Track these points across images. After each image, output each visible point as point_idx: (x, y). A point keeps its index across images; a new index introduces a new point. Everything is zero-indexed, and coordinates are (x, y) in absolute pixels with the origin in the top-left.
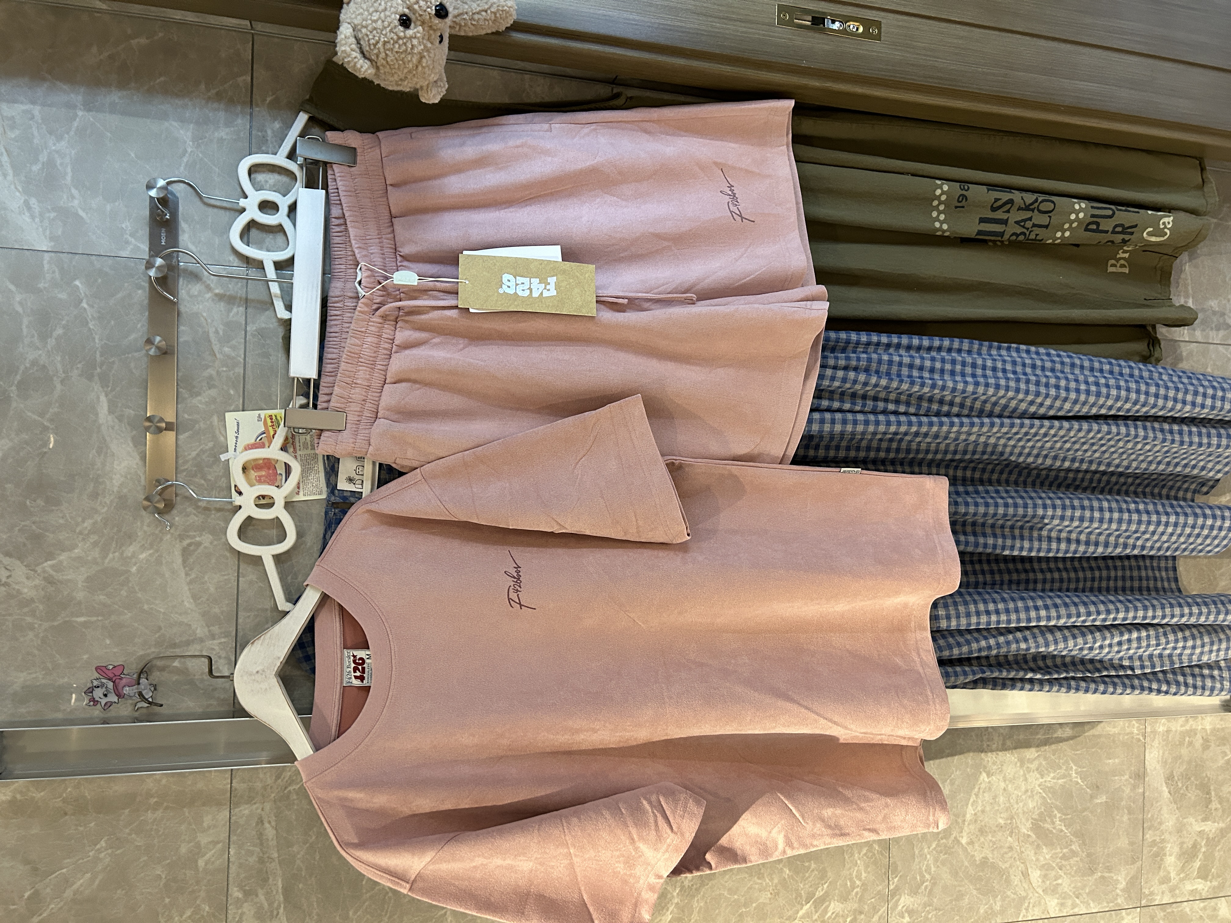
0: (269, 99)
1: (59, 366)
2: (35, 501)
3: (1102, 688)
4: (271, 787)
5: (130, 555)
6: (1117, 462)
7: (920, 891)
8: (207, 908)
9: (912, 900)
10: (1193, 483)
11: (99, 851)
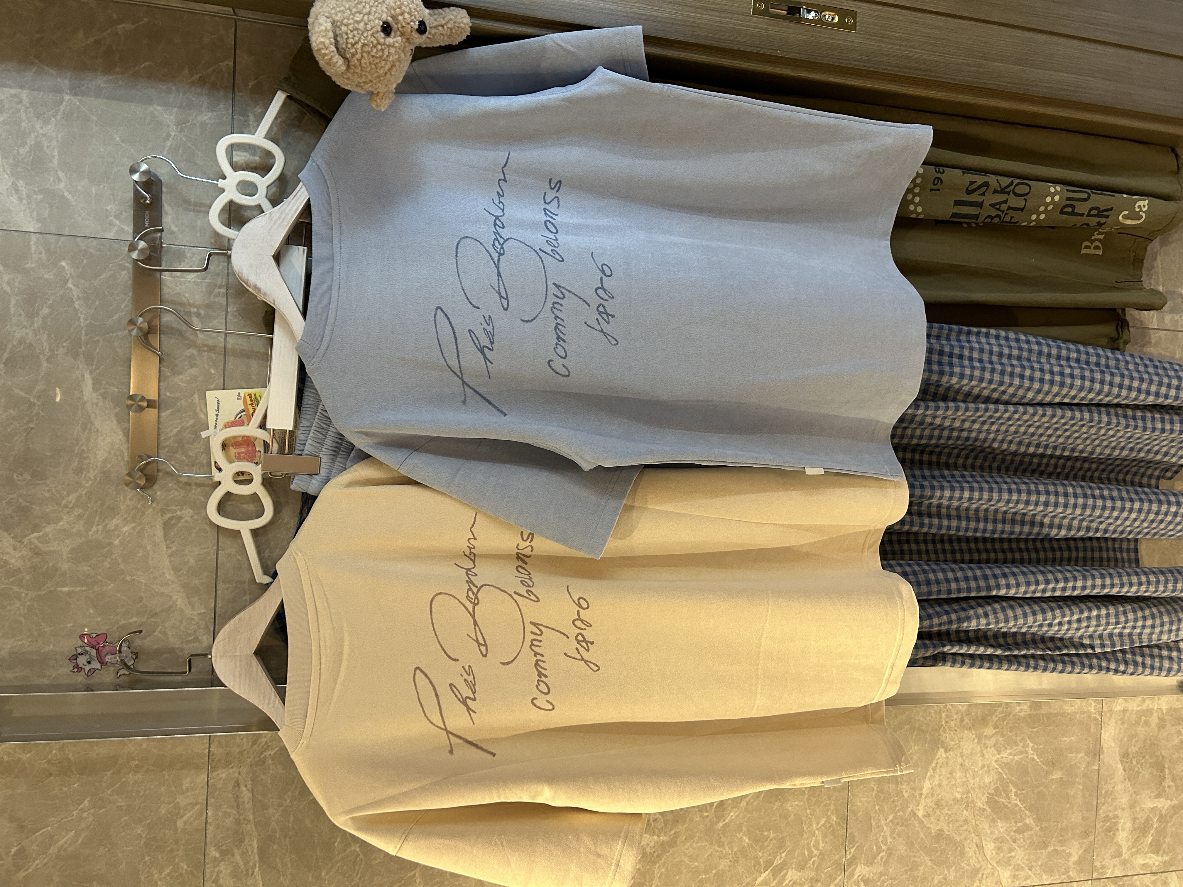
0: (251, 84)
1: (45, 344)
2: (22, 475)
3: (1060, 667)
4: (248, 753)
5: (113, 528)
6: (1081, 447)
7: (876, 861)
8: (185, 867)
9: (868, 869)
10: (1156, 469)
11: (83, 810)
